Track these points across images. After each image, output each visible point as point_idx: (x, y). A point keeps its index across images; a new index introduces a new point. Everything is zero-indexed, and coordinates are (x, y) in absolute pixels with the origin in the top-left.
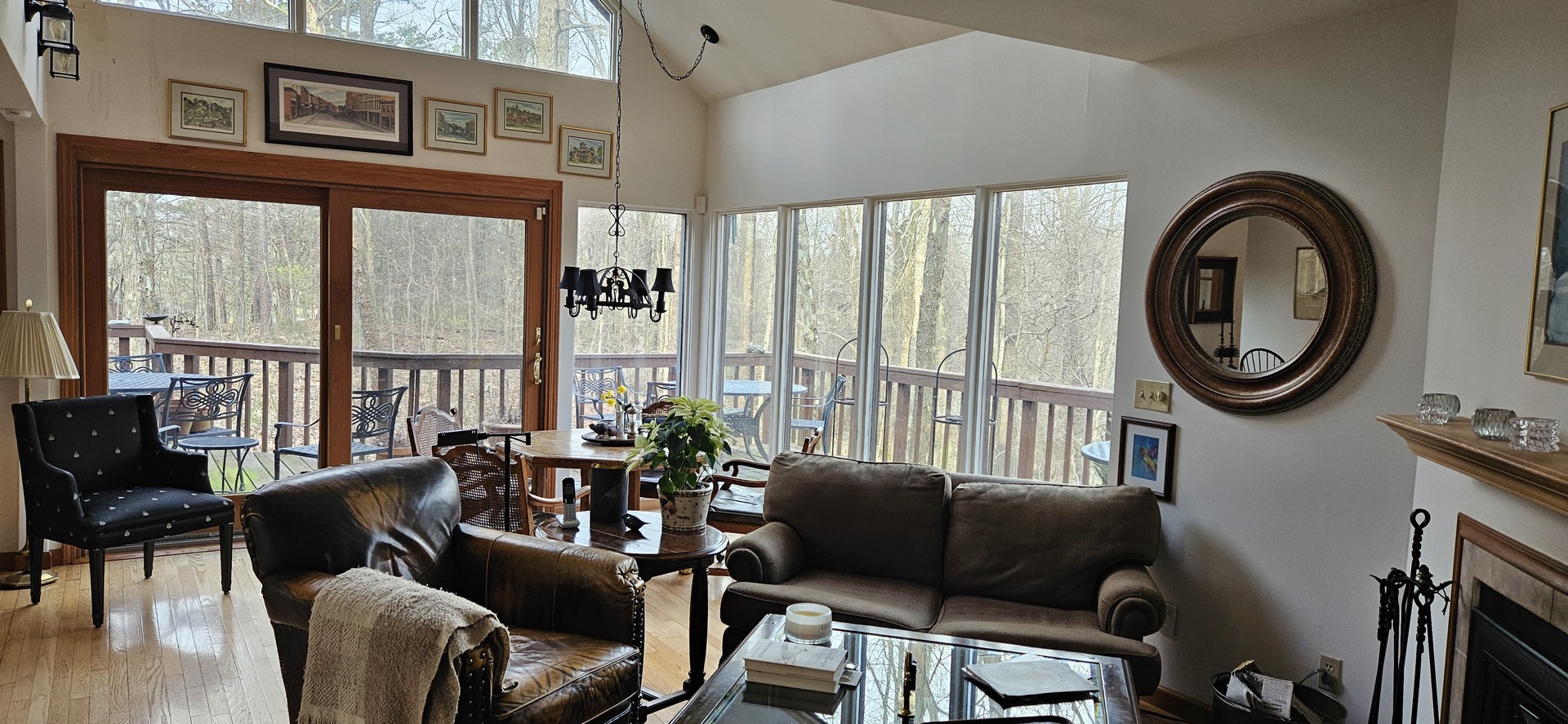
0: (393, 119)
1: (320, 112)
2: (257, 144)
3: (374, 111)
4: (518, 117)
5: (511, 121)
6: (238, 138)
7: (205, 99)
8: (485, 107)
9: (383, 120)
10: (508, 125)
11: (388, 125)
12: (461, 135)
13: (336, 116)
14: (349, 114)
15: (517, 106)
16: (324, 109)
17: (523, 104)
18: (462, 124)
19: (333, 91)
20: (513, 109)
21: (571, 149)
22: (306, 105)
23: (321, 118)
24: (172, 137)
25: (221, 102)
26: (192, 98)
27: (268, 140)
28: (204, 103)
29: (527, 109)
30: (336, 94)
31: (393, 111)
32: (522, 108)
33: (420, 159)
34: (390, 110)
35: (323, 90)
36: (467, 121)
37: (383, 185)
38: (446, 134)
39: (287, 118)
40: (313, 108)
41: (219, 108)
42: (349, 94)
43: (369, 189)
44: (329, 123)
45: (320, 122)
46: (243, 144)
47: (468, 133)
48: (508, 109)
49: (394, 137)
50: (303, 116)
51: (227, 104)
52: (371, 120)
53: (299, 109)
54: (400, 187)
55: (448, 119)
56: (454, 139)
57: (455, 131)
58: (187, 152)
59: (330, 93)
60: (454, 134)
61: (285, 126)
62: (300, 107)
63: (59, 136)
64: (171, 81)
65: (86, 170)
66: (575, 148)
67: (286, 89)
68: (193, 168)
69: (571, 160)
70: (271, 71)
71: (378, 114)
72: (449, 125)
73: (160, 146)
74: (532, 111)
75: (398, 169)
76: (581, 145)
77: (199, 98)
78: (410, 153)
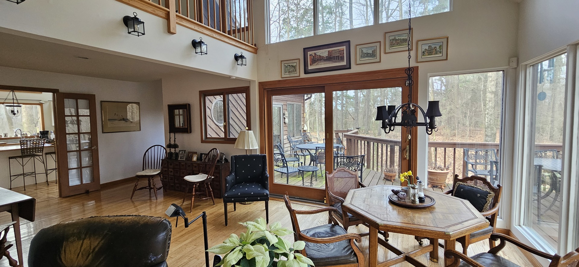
0: (344, 56)
2: (303, 76)
3: (337, 55)
4: (395, 42)
5: (392, 45)
6: (298, 75)
7: (289, 64)
8: (380, 42)
9: (340, 57)
10: (390, 47)
11: (342, 59)
12: (370, 56)
13: (325, 60)
14: (329, 58)
15: (395, 38)
16: (320, 59)
17: (398, 36)
18: (370, 52)
19: (324, 52)
20: (393, 39)
21: (423, 50)
22: (316, 59)
24: (282, 78)
25: (293, 64)
26: (286, 65)
27: (305, 73)
28: (289, 66)
29: (400, 38)
30: (324, 53)
31: (344, 54)
32: (397, 38)
33: (355, 69)
34: (343, 53)
35: (320, 52)
36: (373, 50)
37: (341, 82)
38: (364, 57)
39: (311, 65)
40: (318, 59)
41: (293, 66)
42: (329, 51)
43: (337, 84)
44: (323, 63)
45: (320, 63)
46: (299, 76)
47: (373, 55)
48: (391, 40)
49: (344, 63)
50: (315, 63)
51: (294, 65)
52: (336, 59)
53: (314, 61)
54: (347, 81)
55: (365, 51)
56: (367, 59)
57: (368, 55)
58: (285, 81)
59: (323, 53)
60: (367, 56)
61: (310, 68)
62: (314, 60)
63: (259, 83)
64: (281, 61)
65: (267, 91)
66: (426, 49)
67: (310, 55)
68: (287, 86)
69: (423, 55)
70: (305, 50)
71: (339, 56)
72: (365, 53)
73: (279, 81)
74: (402, 38)
75: (345, 75)
76: (429, 47)
77: (288, 64)
78: (350, 68)
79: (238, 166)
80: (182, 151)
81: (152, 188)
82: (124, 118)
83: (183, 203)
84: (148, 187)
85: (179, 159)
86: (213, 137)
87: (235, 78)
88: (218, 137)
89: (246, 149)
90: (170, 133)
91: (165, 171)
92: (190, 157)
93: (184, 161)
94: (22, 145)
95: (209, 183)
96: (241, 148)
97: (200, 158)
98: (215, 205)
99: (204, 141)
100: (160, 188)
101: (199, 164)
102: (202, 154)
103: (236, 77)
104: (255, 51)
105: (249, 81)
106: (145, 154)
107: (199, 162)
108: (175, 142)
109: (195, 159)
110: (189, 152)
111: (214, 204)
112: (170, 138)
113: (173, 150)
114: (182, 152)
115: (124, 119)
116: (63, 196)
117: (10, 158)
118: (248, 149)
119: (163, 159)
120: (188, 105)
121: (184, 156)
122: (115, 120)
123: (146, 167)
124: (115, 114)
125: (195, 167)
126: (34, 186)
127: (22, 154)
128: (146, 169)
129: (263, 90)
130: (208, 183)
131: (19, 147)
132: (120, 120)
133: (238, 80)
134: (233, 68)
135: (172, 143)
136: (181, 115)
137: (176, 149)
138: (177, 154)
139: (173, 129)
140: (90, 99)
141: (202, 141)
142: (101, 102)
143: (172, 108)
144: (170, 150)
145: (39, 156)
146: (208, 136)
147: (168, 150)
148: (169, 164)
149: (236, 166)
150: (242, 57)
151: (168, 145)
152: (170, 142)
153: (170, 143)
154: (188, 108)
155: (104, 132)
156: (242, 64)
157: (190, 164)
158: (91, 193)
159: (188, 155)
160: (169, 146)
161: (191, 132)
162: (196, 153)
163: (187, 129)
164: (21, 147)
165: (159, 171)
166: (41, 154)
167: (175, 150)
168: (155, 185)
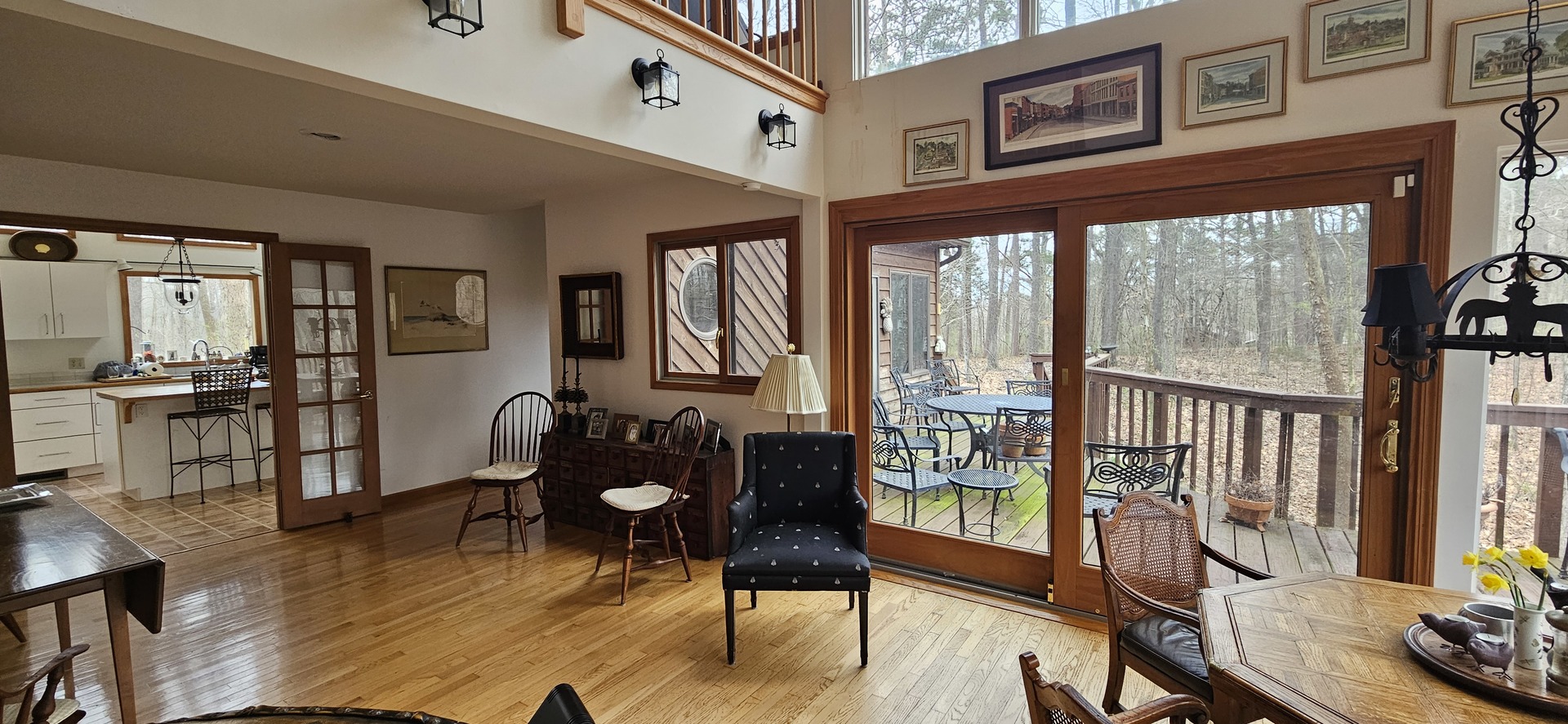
0: (1135, 102)
1: (1043, 120)
2: (980, 175)
3: (1109, 99)
4: (1350, 37)
5: (1335, 48)
6: (960, 174)
7: (933, 140)
8: (1285, 41)
9: (1121, 107)
10: (1329, 56)
11: (1128, 111)
12: (1240, 95)
13: (1062, 120)
14: (1078, 112)
15: (1350, 20)
16: (1049, 116)
17: (1363, 13)
18: (1243, 78)
19: (1058, 90)
20: (1342, 27)
21: (1480, 57)
22: (1028, 117)
23: (1044, 127)
24: (906, 185)
25: (946, 139)
26: (922, 143)
27: (989, 166)
28: (932, 144)
29: (1371, 18)
30: (1058, 94)
31: (1135, 92)
32: (1360, 20)
33: (1176, 143)
34: (1131, 91)
35: (1046, 93)
36: (1250, 73)
37: (1118, 192)
38: (1214, 101)
39: (1008, 138)
40: (1035, 118)
41: (944, 146)
42: (1075, 88)
43: (1104, 200)
44: (1054, 130)
45: (1043, 131)
46: (967, 177)
47: (1255, 88)
48: (1331, 30)
49: (1136, 126)
50: (1024, 130)
51: (951, 140)
52: (1104, 112)
53: (1020, 124)
54: (1144, 189)
55: (1219, 77)
56: (1228, 104)
57: (1231, 91)
58: (918, 196)
59: (1054, 94)
60: (1230, 96)
61: (1006, 147)
62: (1021, 121)
63: (830, 204)
64: (906, 131)
65: (856, 230)
66: (1491, 53)
67: (1007, 105)
68: (924, 212)
69: (1479, 77)
70: (992, 90)
71: (1114, 102)
72: (1222, 86)
73: (898, 195)
74: (1382, 17)
75: (1140, 166)
76: (1507, 43)
77: (928, 141)
78: (1157, 141)
79: (764, 467)
80: (598, 410)
81: (514, 518)
82: (444, 315)
83: (597, 570)
84: (504, 514)
85: (589, 435)
86: (685, 370)
87: (758, 187)
88: (697, 371)
89: (788, 412)
90: (564, 357)
91: (552, 466)
92: (618, 431)
93: (602, 439)
94: (198, 385)
95: (675, 515)
96: (773, 410)
97: (648, 434)
98: (691, 584)
99: (659, 382)
100: (536, 519)
101: (645, 452)
102: (652, 422)
103: (764, 185)
104: (821, 104)
105: (798, 201)
106: (497, 417)
107: (644, 447)
108: (577, 385)
109: (633, 436)
110: (618, 416)
111: (689, 580)
112: (565, 373)
113: (572, 408)
114: (596, 414)
115: (444, 318)
116: (287, 526)
117: (171, 417)
118: (796, 412)
119: (545, 431)
120: (614, 277)
121: (602, 426)
122: (423, 318)
123: (498, 456)
124: (422, 303)
125: (635, 459)
126: (228, 491)
127: (197, 408)
128: (498, 460)
129: (843, 226)
130: (672, 514)
131: (188, 389)
132: (435, 320)
133: (768, 195)
134: (755, 154)
135: (571, 386)
136: (595, 306)
137: (582, 404)
138: (583, 421)
139: (572, 346)
140: (356, 258)
141: (655, 385)
142: (387, 268)
143: (571, 286)
144: (565, 407)
145: (238, 412)
146: (672, 369)
147: (559, 406)
148: (562, 447)
149: (758, 468)
150: (782, 119)
151: (558, 392)
152: (564, 383)
153: (564, 387)
154: (614, 286)
155: (393, 351)
156: (784, 142)
157: (618, 452)
158: (357, 519)
159: (615, 423)
160: (562, 395)
161: (622, 356)
162: (635, 418)
163: (611, 348)
164: (195, 388)
165: (532, 467)
166: (242, 407)
167: (578, 408)
168: (522, 509)
